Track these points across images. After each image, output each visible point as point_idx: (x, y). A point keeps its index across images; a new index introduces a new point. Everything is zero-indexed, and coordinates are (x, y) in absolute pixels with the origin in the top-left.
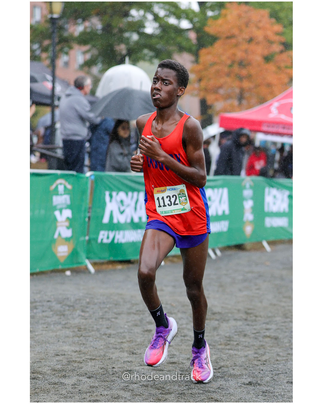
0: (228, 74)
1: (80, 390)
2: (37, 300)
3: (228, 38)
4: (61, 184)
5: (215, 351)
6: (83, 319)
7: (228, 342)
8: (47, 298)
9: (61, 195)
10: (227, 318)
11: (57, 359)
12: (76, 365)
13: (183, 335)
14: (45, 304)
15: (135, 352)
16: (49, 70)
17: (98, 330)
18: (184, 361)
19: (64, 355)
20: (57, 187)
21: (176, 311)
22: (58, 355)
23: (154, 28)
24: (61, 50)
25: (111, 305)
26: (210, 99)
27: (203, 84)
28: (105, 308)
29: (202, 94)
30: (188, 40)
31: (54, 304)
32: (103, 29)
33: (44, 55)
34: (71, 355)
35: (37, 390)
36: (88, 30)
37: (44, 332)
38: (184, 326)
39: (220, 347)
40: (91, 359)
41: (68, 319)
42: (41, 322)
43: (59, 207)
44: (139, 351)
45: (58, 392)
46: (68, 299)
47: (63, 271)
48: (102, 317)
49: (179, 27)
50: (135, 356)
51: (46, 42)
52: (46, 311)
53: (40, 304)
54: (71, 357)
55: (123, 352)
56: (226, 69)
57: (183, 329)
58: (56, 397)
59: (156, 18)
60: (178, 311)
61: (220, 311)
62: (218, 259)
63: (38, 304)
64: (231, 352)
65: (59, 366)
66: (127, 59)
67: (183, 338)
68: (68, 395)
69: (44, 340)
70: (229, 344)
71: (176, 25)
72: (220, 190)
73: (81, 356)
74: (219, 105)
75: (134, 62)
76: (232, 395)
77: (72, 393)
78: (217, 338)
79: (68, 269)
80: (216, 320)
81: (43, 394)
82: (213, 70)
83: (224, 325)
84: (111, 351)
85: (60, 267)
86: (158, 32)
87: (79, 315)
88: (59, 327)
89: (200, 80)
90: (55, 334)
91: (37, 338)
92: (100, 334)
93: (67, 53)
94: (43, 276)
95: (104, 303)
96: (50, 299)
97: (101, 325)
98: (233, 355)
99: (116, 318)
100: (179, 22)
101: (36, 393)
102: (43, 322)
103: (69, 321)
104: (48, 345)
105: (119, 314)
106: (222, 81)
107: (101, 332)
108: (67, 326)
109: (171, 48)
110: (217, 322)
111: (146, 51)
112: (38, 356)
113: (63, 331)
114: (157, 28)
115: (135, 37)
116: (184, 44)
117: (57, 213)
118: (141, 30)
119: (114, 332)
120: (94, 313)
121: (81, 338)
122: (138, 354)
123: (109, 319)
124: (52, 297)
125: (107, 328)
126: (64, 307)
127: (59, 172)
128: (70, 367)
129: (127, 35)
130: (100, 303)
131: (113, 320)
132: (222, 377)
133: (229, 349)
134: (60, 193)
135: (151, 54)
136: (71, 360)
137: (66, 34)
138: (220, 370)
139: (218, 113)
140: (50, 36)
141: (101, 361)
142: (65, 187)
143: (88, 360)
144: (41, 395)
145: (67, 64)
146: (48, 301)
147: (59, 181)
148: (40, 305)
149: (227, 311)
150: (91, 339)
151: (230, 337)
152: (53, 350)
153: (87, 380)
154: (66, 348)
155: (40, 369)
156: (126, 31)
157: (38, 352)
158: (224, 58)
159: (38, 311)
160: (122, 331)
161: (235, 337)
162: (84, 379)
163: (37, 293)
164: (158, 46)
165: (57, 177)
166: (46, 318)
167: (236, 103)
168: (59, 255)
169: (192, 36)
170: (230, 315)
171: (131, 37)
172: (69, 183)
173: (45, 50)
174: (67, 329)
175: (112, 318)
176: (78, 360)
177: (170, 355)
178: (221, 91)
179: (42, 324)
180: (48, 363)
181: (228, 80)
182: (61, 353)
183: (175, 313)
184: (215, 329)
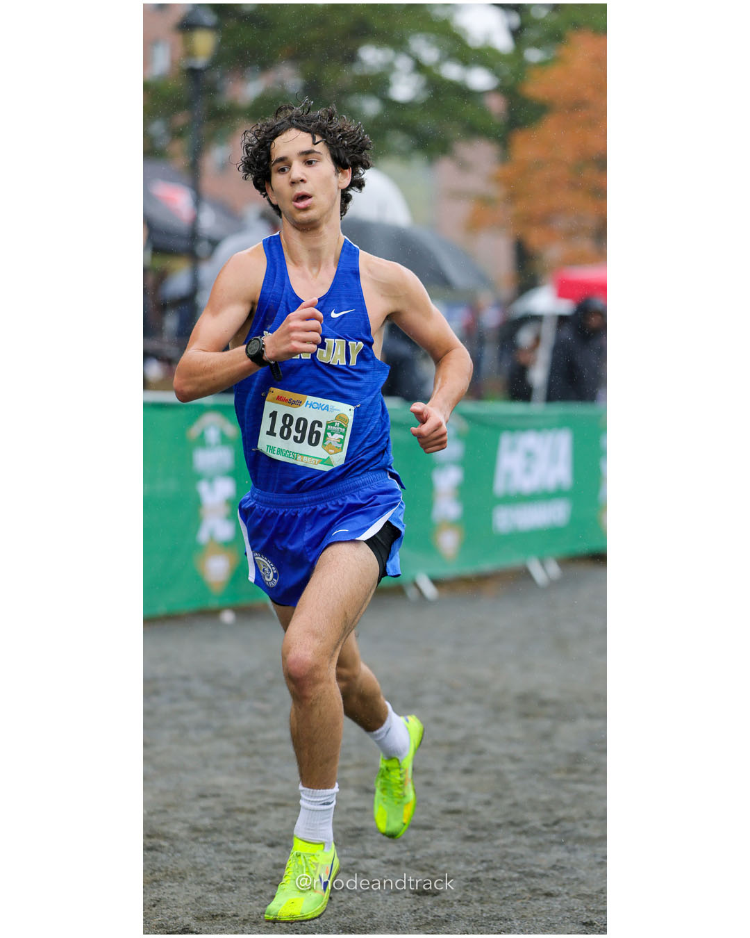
0: (574, 186)
1: (251, 874)
2: (158, 675)
4: (212, 425)
8: (180, 672)
9: (213, 447)
11: (202, 804)
12: (242, 817)
14: (177, 684)
18: (479, 808)
19: (218, 795)
20: (203, 432)
22: (204, 796)
26: (535, 238)
30: (485, 113)
31: (196, 684)
33: (176, 147)
35: (157, 874)
36: (272, 94)
39: (557, 776)
40: (277, 805)
42: (167, 723)
43: (207, 474)
45: (203, 878)
47: (215, 612)
51: (181, 119)
52: (178, 700)
53: (167, 684)
58: (199, 888)
59: (419, 67)
62: (553, 584)
63: (162, 684)
64: (582, 788)
65: (207, 822)
68: (226, 884)
70: (576, 770)
71: (460, 82)
74: (554, 252)
76: (582, 883)
77: (234, 881)
78: (549, 758)
79: (227, 608)
81: (170, 884)
83: (566, 730)
86: (423, 97)
88: (207, 734)
89: (513, 197)
90: (198, 750)
91: (160, 759)
96: (187, 674)
100: (466, 74)
101: (156, 881)
102: (173, 723)
103: (228, 721)
104: (183, 775)
108: (224, 732)
111: (395, 136)
112: (161, 798)
114: (420, 88)
115: (372, 107)
117: (203, 487)
118: (385, 92)
121: (256, 759)
126: (217, 690)
128: (229, 823)
132: (561, 844)
133: (577, 781)
134: (210, 443)
136: (232, 806)
137: (222, 102)
138: (556, 828)
140: (187, 104)
142: (222, 432)
143: (271, 808)
144: (167, 885)
147: (208, 419)
148: (166, 688)
150: (275, 760)
153: (266, 850)
154: (222, 780)
155: (165, 829)
156: (353, 93)
159: (161, 699)
162: (261, 849)
163: (159, 660)
164: (424, 126)
169: (496, 105)
171: (362, 106)
173: (177, 134)
176: (248, 806)
178: (560, 224)
179: (170, 727)
180: (183, 815)
182: (210, 791)
184: (546, 736)
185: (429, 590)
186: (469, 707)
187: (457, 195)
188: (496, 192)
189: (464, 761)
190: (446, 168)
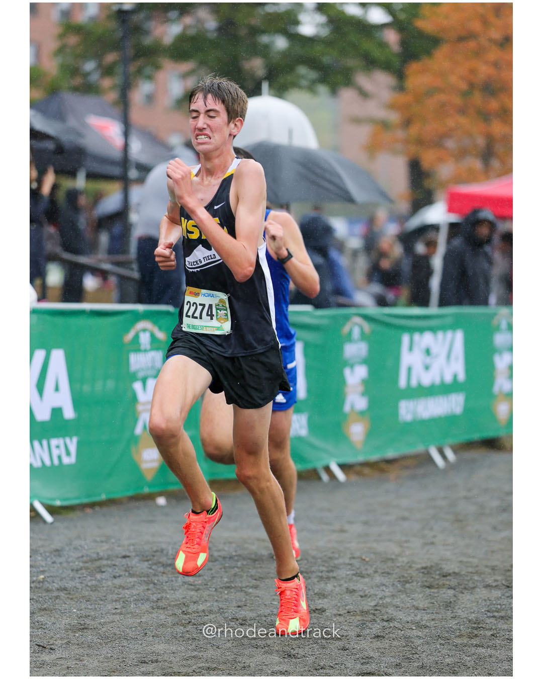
0: (462, 111)
2: (101, 554)
3: (461, 39)
4: (144, 330)
5: (450, 650)
6: (192, 590)
7: (476, 632)
8: (120, 551)
9: (146, 351)
10: (471, 585)
11: (142, 669)
13: (385, 617)
14: (118, 561)
15: (293, 652)
16: (117, 111)
17: (221, 611)
19: (157, 661)
20: (137, 337)
21: (370, 571)
22: (145, 662)
23: (318, 25)
24: (139, 72)
25: (245, 563)
26: (428, 158)
27: (414, 130)
28: (234, 568)
29: (413, 149)
30: (383, 45)
31: (134, 562)
32: (220, 29)
33: (107, 83)
34: (171, 662)
36: (192, 32)
37: (117, 617)
38: (388, 600)
39: (458, 641)
41: (164, 591)
42: (110, 597)
43: (141, 375)
44: (301, 652)
46: (162, 551)
47: (151, 497)
48: (228, 585)
49: (366, 21)
50: (294, 660)
51: (111, 57)
52: (119, 576)
53: (109, 562)
54: (169, 665)
55: (271, 653)
56: (458, 100)
57: (385, 606)
60: (376, 572)
61: (457, 570)
62: (451, 467)
63: (105, 562)
64: (481, 650)
66: (265, 86)
67: (385, 624)
69: (118, 633)
70: (476, 636)
71: (361, 18)
72: (449, 334)
73: (189, 662)
74: (445, 170)
75: (280, 91)
78: (452, 624)
79: (161, 494)
80: (450, 588)
82: (431, 103)
83: (466, 598)
84: (246, 652)
85: (146, 490)
86: (325, 32)
87: (185, 583)
88: (146, 606)
89: (407, 123)
90: (139, 621)
91: (104, 629)
92: (225, 618)
93: (150, 78)
94: (114, 509)
95: (231, 558)
96: (128, 554)
97: (226, 600)
98: (485, 657)
99: (256, 587)
100: (366, 12)
102: (115, 597)
103: (164, 595)
104: (125, 643)
105: (261, 578)
106: (450, 123)
107: (226, 615)
108: (160, 604)
109: (351, 62)
110: (451, 592)
111: (302, 70)
112: (106, 664)
113: (154, 615)
114: (322, 25)
115: (281, 43)
116: (376, 53)
117: (138, 386)
118: (292, 30)
119: (253, 615)
120: (213, 577)
121: (189, 627)
122: (299, 656)
123: (241, 590)
124: (132, 548)
125: (239, 607)
126: (154, 567)
127: (140, 307)
129: (265, 39)
130: (224, 558)
131: (251, 590)
133: (476, 646)
134: (142, 347)
135: (313, 75)
136: (170, 670)
137: (147, 41)
139: (443, 185)
140: (116, 46)
141: (228, 671)
142: (153, 336)
145: (150, 98)
146: (125, 557)
147: (141, 325)
148: (108, 566)
149: (470, 570)
151: (477, 622)
152: (136, 653)
154: (160, 647)
156: (263, 32)
157: (107, 658)
158: (453, 79)
159: (104, 576)
160: (267, 611)
161: (488, 621)
163: (102, 542)
164: (326, 60)
165: (137, 317)
166: (120, 590)
167: (478, 164)
168: (144, 466)
169: (392, 37)
170: (476, 578)
171: (273, 42)
172: (160, 329)
173: (108, 71)
174: (161, 611)
175: (246, 587)
177: (363, 658)
178: (451, 144)
179: (113, 601)
181: (463, 120)
182: (150, 657)
183: (369, 575)
184: (448, 605)
185: (340, 475)
186: (378, 579)
187: (357, 121)
188: (394, 117)
189: (376, 628)
190: (347, 95)
